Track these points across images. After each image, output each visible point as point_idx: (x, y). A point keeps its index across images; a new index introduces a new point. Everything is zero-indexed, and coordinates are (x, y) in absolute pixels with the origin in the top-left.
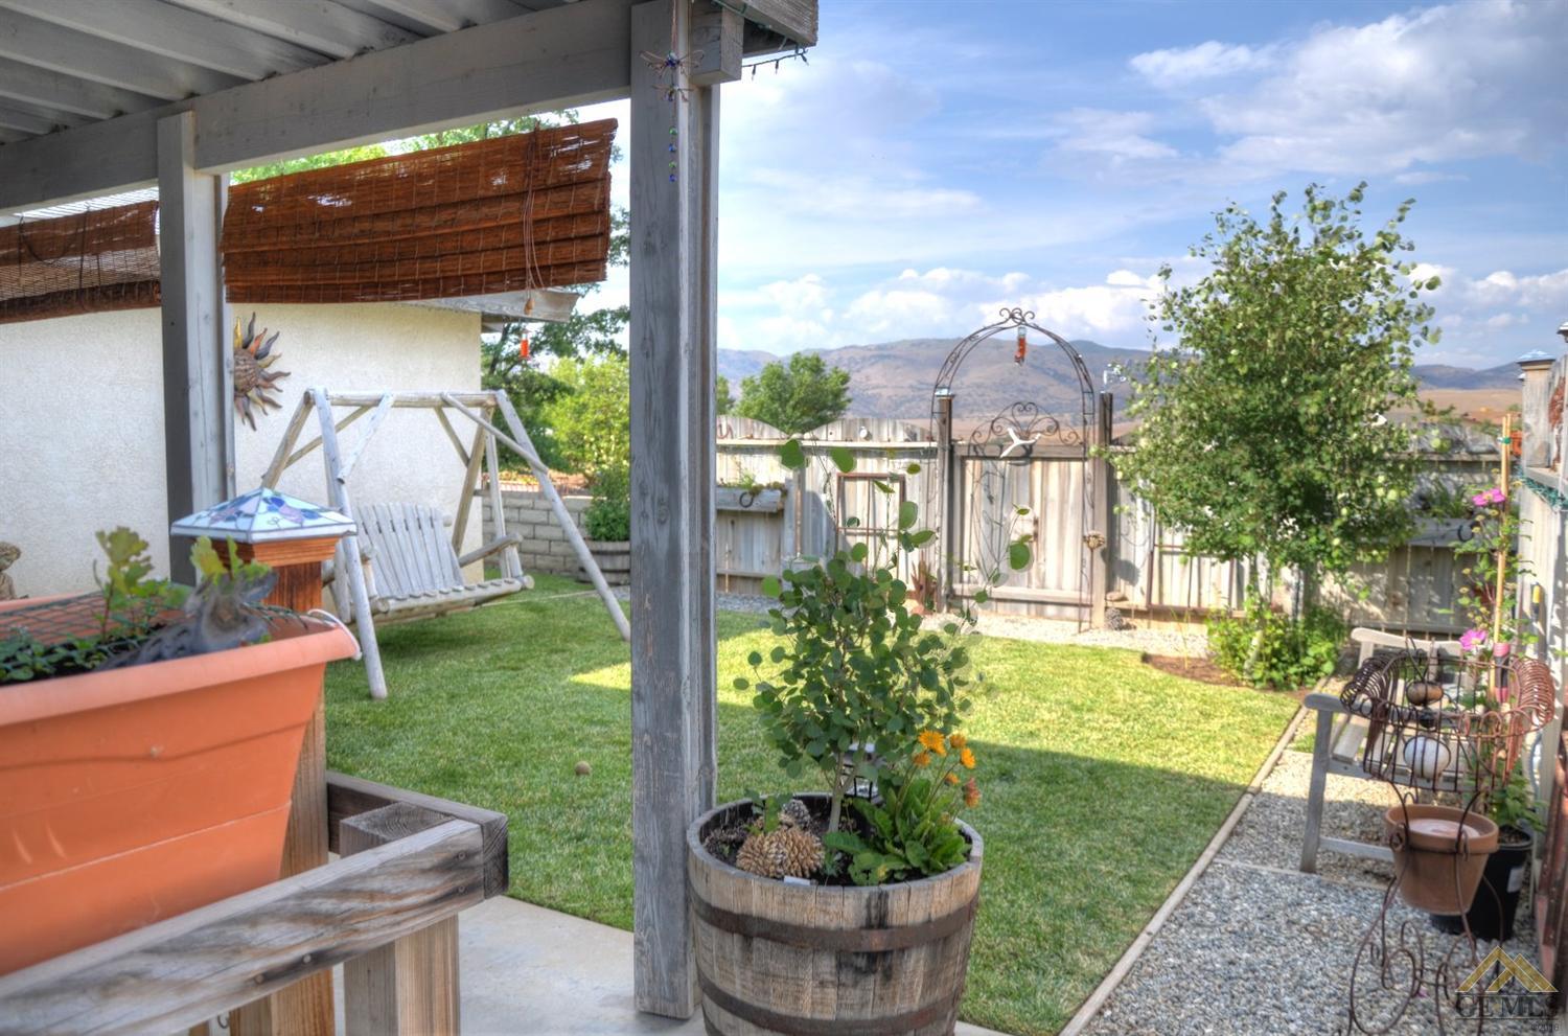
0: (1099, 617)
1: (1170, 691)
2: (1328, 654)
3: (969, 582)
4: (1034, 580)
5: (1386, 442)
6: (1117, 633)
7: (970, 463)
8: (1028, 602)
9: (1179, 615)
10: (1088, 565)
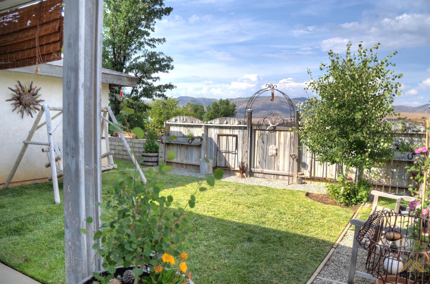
0: (295, 180)
1: (312, 207)
2: (365, 195)
3: (256, 168)
4: (276, 168)
5: (384, 128)
6: (301, 185)
7: (257, 131)
8: (274, 174)
9: (319, 180)
10: (292, 163)
